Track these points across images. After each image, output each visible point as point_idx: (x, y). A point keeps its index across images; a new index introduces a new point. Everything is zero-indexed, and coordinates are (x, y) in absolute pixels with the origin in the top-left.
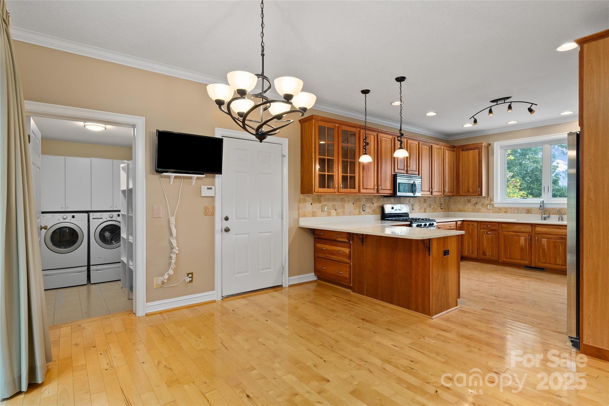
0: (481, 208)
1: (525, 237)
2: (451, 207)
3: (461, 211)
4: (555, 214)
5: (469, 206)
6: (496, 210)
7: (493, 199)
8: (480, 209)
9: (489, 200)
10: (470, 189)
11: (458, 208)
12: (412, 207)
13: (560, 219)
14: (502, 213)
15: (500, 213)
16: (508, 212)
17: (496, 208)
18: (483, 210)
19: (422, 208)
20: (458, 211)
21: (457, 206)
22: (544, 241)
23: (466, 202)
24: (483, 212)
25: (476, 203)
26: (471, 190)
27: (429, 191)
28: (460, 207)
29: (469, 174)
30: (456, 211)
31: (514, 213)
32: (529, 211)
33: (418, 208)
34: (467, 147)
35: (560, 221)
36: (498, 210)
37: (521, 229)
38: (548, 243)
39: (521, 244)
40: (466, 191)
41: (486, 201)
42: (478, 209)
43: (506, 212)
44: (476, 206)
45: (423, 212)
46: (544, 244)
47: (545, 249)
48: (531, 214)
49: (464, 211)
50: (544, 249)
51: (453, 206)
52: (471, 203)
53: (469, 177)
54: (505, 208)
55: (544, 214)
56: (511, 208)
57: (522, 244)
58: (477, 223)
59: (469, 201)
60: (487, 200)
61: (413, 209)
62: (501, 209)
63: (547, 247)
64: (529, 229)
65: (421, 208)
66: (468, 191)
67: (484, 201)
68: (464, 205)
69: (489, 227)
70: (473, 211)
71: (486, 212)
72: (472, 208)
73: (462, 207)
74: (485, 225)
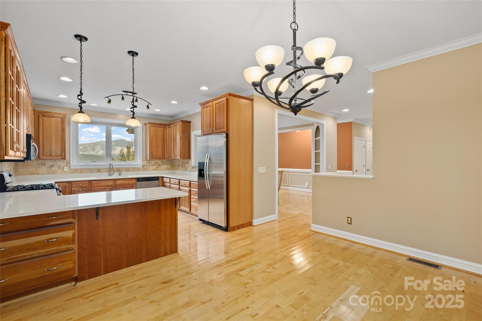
3: (33, 174)
4: (116, 172)
5: (44, 169)
7: (70, 162)
8: (56, 171)
9: (65, 163)
11: (29, 171)
13: (120, 174)
15: (76, 173)
16: (83, 172)
17: (72, 169)
18: (59, 171)
20: (30, 174)
21: (28, 169)
24: (60, 174)
25: (52, 166)
26: (54, 155)
28: (32, 170)
30: (27, 175)
32: (99, 171)
34: (48, 114)
36: (74, 171)
37: (106, 184)
40: (48, 155)
42: (54, 171)
43: (81, 172)
44: (52, 168)
48: (101, 172)
49: (37, 174)
51: (22, 170)
52: (46, 166)
54: (80, 169)
55: (111, 173)
56: (86, 169)
58: (69, 183)
59: (44, 165)
60: (64, 163)
62: (77, 170)
66: (51, 155)
67: (61, 164)
68: (37, 168)
69: (81, 185)
70: (49, 173)
71: (62, 173)
72: (46, 170)
73: (35, 170)
74: (76, 184)
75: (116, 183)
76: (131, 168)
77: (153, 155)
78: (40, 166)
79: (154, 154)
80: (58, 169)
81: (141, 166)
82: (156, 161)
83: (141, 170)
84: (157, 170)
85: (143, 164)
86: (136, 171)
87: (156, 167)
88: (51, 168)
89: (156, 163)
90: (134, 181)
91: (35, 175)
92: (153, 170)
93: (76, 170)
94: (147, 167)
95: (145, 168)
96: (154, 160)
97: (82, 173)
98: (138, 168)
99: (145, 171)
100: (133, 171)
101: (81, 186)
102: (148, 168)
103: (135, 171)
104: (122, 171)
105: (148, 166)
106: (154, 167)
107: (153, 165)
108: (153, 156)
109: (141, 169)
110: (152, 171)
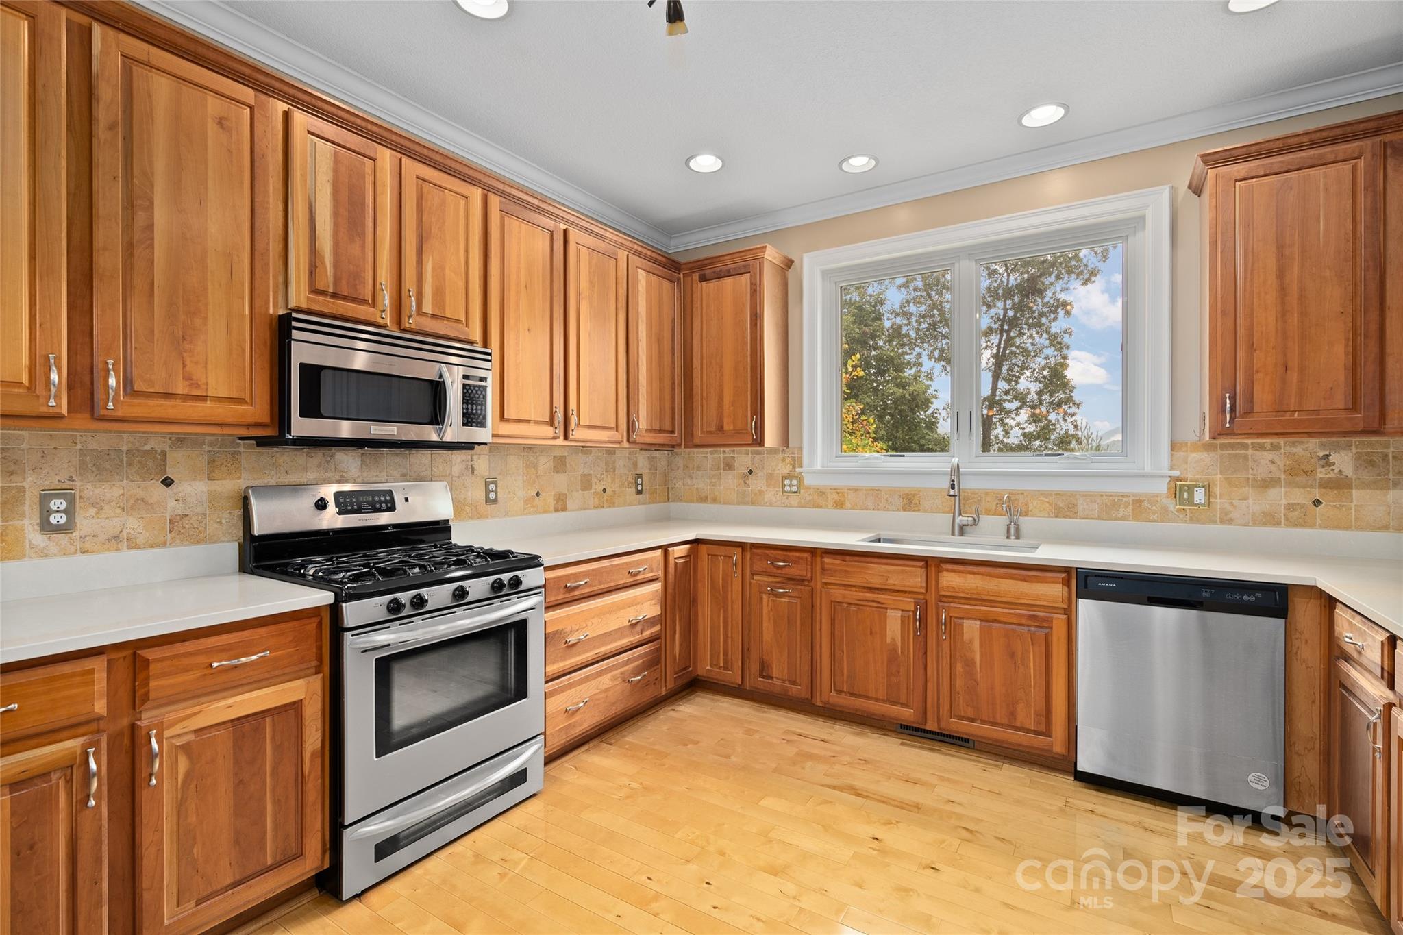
0: (764, 489)
1: (902, 610)
2: (677, 485)
3: (703, 500)
4: (995, 514)
5: (729, 482)
6: (811, 497)
7: (801, 458)
8: (761, 492)
9: (788, 460)
10: (725, 420)
11: (697, 489)
12: (487, 492)
13: (1012, 531)
14: (827, 507)
15: (821, 507)
16: (848, 504)
17: (809, 488)
18: (767, 497)
19: (543, 495)
20: (697, 501)
21: (694, 480)
22: (971, 629)
23: (719, 468)
24: (771, 505)
25: (750, 472)
26: (728, 427)
27: (551, 422)
28: (702, 484)
29: (721, 367)
30: (692, 501)
31: (867, 509)
32: (910, 501)
33: (520, 493)
34: (716, 267)
35: (1013, 537)
36: (815, 497)
37: (887, 578)
38: (985, 637)
39: (889, 640)
40: (713, 429)
41: (780, 465)
42: (755, 494)
43: (839, 505)
44: (751, 481)
45: (552, 508)
46: (971, 641)
47: (974, 663)
48: (919, 510)
49: (715, 500)
50: (969, 663)
51: (681, 482)
52: (736, 472)
53: (722, 375)
54: (835, 490)
55: (960, 514)
56: (856, 490)
57: (893, 639)
58: (743, 551)
59: (729, 466)
60: (783, 460)
61: (495, 500)
62: (824, 493)
63: (981, 655)
64: (914, 579)
65: (538, 494)
66: (721, 428)
67: (775, 464)
68: (713, 480)
69: (781, 567)
70: (743, 500)
71: (779, 503)
72: (736, 489)
73: (709, 487)
74: (767, 557)
75: (940, 585)
76: (1085, 495)
77: (1250, 398)
78: (722, 471)
79: (1263, 397)
80: (768, 486)
81: (1162, 487)
82: (1298, 450)
83: (1164, 516)
84: (1312, 526)
85: (1176, 473)
86: (1124, 518)
87: (1301, 497)
88: (747, 481)
89: (1298, 472)
90: (1054, 591)
91: (711, 503)
92: (1270, 519)
93: (821, 492)
94: (1209, 494)
95: (1190, 501)
96: (1275, 448)
97: (842, 508)
98: (1138, 502)
99: (1192, 520)
100: (1100, 518)
101: (784, 571)
102: (1218, 502)
103: (1116, 519)
104: (1026, 514)
105: (1217, 490)
106: (1279, 497)
107: (1267, 484)
108: (1249, 411)
109: (1165, 509)
110: (1264, 524)
